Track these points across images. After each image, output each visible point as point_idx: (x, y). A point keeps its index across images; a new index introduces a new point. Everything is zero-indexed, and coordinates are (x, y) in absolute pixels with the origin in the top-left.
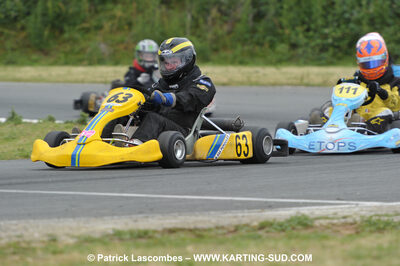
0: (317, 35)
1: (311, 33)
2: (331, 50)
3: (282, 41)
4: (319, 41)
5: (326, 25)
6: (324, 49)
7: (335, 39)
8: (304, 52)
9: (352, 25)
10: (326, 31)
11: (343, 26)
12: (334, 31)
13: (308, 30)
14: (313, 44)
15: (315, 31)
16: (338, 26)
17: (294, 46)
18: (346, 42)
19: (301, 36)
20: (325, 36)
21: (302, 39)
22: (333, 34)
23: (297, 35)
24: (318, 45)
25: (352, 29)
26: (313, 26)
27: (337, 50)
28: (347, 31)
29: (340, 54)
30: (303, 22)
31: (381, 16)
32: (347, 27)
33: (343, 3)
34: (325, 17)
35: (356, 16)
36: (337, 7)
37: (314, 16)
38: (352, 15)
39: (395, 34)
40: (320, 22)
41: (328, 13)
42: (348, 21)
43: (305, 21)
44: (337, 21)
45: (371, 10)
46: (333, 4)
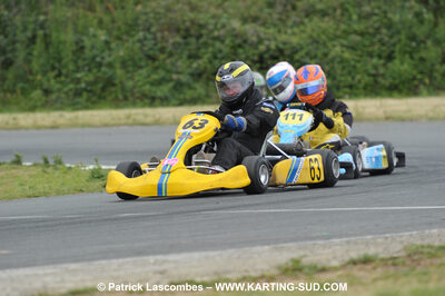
0: (68, 80)
1: (63, 78)
2: (85, 95)
3: (34, 88)
4: (71, 86)
5: (78, 70)
6: (78, 93)
7: (88, 83)
8: (58, 98)
9: (103, 69)
10: (79, 75)
11: (95, 71)
12: (86, 75)
13: (59, 75)
14: (66, 89)
15: (67, 76)
16: (90, 70)
17: (47, 92)
18: (100, 85)
19: (53, 81)
20: (78, 81)
21: (54, 84)
22: (86, 79)
23: (49, 81)
24: (71, 90)
25: (105, 73)
26: (64, 71)
27: (90, 94)
28: (99, 74)
29: (94, 99)
30: (53, 68)
31: (132, 59)
32: (99, 71)
33: (93, 47)
34: (75, 62)
35: (108, 60)
36: (87, 51)
37: (64, 62)
38: (103, 58)
39: (149, 76)
40: (71, 67)
41: (79, 58)
42: (100, 65)
43: (55, 66)
44: (88, 65)
45: (121, 53)
46: (82, 48)
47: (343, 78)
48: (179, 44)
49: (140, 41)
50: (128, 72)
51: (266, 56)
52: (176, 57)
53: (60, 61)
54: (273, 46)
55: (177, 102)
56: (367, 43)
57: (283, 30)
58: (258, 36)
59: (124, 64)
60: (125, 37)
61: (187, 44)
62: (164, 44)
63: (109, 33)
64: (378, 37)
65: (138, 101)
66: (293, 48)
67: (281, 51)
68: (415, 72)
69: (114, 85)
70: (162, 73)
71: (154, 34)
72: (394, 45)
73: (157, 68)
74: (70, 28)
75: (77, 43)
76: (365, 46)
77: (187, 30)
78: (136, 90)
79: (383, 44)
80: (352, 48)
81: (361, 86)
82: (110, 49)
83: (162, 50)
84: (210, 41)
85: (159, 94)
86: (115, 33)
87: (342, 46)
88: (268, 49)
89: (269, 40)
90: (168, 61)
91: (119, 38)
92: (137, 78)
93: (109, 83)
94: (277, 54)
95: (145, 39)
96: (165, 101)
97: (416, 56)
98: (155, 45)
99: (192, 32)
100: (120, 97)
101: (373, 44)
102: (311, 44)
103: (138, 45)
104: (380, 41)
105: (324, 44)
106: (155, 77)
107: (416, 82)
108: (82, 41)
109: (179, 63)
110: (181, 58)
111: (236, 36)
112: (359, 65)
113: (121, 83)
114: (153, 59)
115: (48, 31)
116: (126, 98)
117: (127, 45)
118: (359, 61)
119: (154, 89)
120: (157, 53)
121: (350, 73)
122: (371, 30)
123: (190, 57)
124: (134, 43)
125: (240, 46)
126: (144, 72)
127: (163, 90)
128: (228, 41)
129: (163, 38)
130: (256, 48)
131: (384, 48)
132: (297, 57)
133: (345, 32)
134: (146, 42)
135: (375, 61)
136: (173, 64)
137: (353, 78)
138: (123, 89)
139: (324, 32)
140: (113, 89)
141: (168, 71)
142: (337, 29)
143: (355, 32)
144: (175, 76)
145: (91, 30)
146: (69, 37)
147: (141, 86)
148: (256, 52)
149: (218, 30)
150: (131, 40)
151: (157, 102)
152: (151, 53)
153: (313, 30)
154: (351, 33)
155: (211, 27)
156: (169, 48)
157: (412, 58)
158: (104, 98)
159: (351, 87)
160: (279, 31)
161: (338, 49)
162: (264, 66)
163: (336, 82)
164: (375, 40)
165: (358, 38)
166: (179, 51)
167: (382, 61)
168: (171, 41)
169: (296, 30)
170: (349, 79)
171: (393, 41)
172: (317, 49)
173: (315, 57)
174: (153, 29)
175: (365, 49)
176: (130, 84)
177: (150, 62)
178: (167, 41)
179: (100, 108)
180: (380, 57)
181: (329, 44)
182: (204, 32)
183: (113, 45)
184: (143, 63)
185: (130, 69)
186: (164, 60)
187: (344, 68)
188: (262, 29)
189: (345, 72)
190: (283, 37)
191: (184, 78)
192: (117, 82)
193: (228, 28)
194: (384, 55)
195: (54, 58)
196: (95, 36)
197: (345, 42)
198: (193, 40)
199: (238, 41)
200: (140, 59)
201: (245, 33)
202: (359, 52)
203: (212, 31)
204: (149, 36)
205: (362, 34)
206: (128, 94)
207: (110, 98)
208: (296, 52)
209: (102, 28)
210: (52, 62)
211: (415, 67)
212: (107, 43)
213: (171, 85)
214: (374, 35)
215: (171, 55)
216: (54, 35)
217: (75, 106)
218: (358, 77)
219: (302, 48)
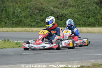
0: (11, 20)
1: (10, 20)
2: (15, 24)
3: (3, 22)
4: (12, 22)
5: (13, 18)
6: (13, 24)
7: (16, 21)
8: (8, 25)
9: (19, 18)
10: (14, 19)
11: (17, 18)
12: (15, 19)
13: (9, 19)
14: (10, 23)
15: (10, 19)
16: (16, 18)
17: (6, 23)
18: (18, 22)
19: (7, 21)
20: (13, 21)
22: (15, 20)
24: (11, 23)
25: (20, 19)
26: (10, 18)
27: (16, 24)
28: (19, 19)
29: (17, 25)
30: (7, 17)
31: (26, 16)
32: (18, 18)
33: (17, 13)
34: (13, 16)
35: (21, 16)
36: (16, 13)
37: (10, 16)
38: (19, 15)
39: (30, 20)
40: (12, 17)
41: (14, 15)
42: (19, 17)
43: (8, 17)
44: (16, 17)
45: (24, 14)
46: (15, 13)
47: (77, 22)
48: (38, 12)
49: (28, 11)
50: (25, 19)
51: (59, 16)
52: (37, 16)
53: (9, 16)
54: (61, 14)
55: (37, 27)
56: (83, 14)
57: (63, 10)
58: (57, 11)
59: (24, 17)
60: (25, 10)
61: (40, 13)
62: (34, 12)
63: (21, 9)
64: (86, 13)
65: (28, 26)
66: (65, 14)
67: (62, 15)
68: (95, 21)
69: (22, 22)
70: (33, 20)
71: (32, 10)
72: (90, 15)
73: (32, 18)
74: (12, 8)
75: (13, 11)
76: (83, 15)
77: (40, 9)
78: (27, 23)
79: (87, 14)
80: (80, 15)
81: (82, 24)
82: (21, 13)
83: (34, 14)
84: (46, 12)
85: (33, 24)
86: (22, 9)
87: (77, 14)
88: (59, 14)
89: (60, 12)
90: (35, 17)
91: (23, 11)
92: (27, 20)
93: (21, 21)
94: (61, 16)
95: (30, 11)
96: (34, 26)
97: (95, 17)
98: (32, 12)
99: (41, 10)
100: (23, 25)
101: (85, 14)
102: (70, 14)
103: (28, 12)
104: (87, 13)
105: (73, 14)
106: (32, 20)
107: (95, 24)
108: (15, 11)
109: (38, 17)
110: (38, 16)
111: (52, 11)
112: (81, 19)
113: (24, 21)
114: (32, 16)
115: (6, 8)
116: (25, 25)
117: (25, 12)
118: (81, 18)
119: (31, 23)
120: (33, 14)
121: (79, 21)
122: (84, 11)
123: (40, 16)
124: (27, 12)
125: (53, 14)
126: (29, 19)
127: (34, 24)
128: (50, 12)
129: (34, 11)
130: (56, 14)
131: (87, 15)
132: (66, 17)
133: (78, 11)
134: (30, 12)
135: (85, 18)
136: (36, 17)
137: (80, 22)
138: (24, 23)
139: (73, 11)
140: (21, 23)
141: (35, 19)
142: (76, 10)
143: (81, 11)
144: (37, 20)
145: (17, 9)
146: (11, 10)
147: (28, 22)
148: (56, 15)
149: (48, 10)
150: (26, 11)
151: (32, 26)
152: (31, 14)
153: (70, 10)
154: (80, 11)
155: (46, 9)
156: (36, 13)
157: (94, 18)
158: (19, 25)
159: (79, 24)
160: (62, 10)
161: (76, 15)
162: (58, 18)
163: (75, 23)
164: (85, 13)
165: (81, 13)
166: (38, 14)
167: (87, 19)
168: (36, 11)
169: (66, 10)
170: (79, 22)
171: (90, 14)
172: (71, 15)
173: (71, 17)
174: (32, 9)
175: (83, 16)
176: (26, 22)
177: (31, 17)
178: (35, 12)
179: (18, 27)
180: (86, 17)
181: (74, 14)
182: (44, 10)
183: (22, 12)
184: (29, 17)
185: (26, 18)
186: (34, 16)
187: (77, 20)
188: (58, 10)
189: (78, 21)
190: (63, 12)
191: (39, 21)
192: (23, 21)
193: (50, 9)
194: (87, 17)
195: (8, 15)
196: (18, 10)
197: (78, 14)
198: (41, 12)
199: (52, 12)
200: (29, 16)
201: (54, 11)
202: (81, 16)
203: (46, 10)
204: (31, 10)
205: (82, 12)
206: (25, 24)
207: (21, 25)
208: (66, 15)
209: (19, 8)
210: (7, 16)
211: (95, 20)
212: (20, 12)
213: (36, 22)
214: (85, 12)
215: (36, 15)
216: (8, 9)
217: (12, 27)
218: (81, 22)
219: (68, 15)
